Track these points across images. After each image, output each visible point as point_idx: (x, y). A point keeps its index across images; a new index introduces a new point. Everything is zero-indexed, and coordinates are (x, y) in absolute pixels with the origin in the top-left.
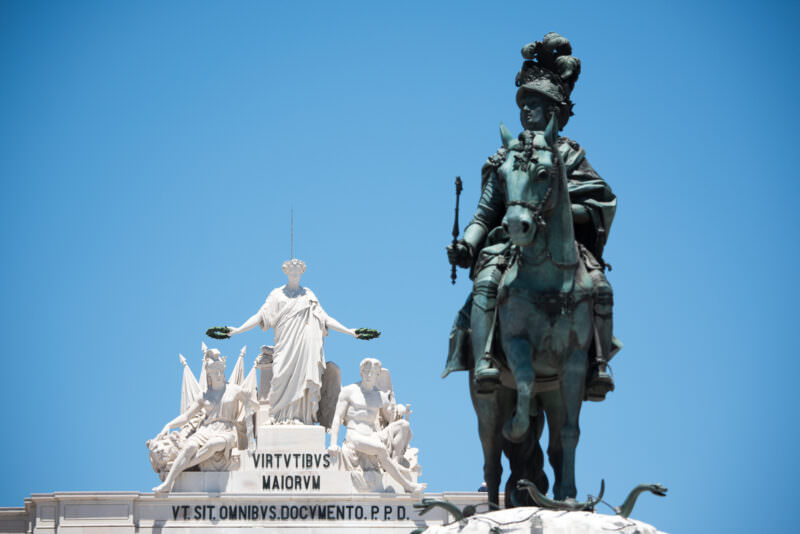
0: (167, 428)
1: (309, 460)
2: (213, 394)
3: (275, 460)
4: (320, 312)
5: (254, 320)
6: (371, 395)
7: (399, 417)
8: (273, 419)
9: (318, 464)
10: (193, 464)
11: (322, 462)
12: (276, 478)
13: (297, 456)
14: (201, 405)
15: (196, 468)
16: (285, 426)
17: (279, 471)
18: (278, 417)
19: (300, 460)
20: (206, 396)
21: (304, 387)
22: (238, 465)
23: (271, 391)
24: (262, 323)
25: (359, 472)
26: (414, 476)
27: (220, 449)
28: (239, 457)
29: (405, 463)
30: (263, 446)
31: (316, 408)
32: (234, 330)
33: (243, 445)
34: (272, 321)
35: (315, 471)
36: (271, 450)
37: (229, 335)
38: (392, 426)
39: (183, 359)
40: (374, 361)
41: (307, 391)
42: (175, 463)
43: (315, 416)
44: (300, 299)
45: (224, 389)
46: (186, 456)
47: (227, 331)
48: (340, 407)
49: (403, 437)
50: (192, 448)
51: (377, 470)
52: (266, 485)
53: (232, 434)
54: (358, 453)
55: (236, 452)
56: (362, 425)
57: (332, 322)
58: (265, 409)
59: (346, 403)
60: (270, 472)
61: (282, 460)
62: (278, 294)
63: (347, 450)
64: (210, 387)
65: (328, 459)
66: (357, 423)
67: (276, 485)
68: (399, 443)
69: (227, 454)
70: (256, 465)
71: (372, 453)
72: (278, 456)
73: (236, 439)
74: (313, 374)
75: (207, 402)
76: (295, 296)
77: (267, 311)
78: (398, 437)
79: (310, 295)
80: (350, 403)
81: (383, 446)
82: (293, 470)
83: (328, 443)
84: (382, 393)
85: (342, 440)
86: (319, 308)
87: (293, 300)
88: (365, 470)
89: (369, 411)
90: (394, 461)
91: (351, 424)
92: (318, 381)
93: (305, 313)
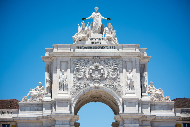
0: (76, 34)
1: (99, 39)
2: (83, 29)
3: (93, 39)
4: (101, 16)
5: (90, 17)
6: (109, 29)
7: (114, 32)
8: (93, 33)
9: (101, 40)
10: (80, 40)
11: (101, 39)
12: (94, 42)
13: (97, 39)
14: (81, 31)
15: (80, 41)
16: (95, 34)
17: (94, 41)
18: (94, 33)
19: (98, 39)
20: (82, 29)
21: (98, 28)
22: (87, 40)
23: (93, 28)
24: (91, 18)
25: (108, 41)
26: (117, 42)
27: (84, 37)
28: (87, 39)
29: (115, 40)
30: (92, 37)
31: (100, 31)
32: (87, 19)
33: (88, 37)
34: (93, 17)
35: (100, 41)
36: (93, 38)
37: (86, 19)
38: (113, 34)
39: (78, 24)
40: (110, 23)
41: (99, 28)
42: (77, 40)
43: (100, 32)
44: (98, 13)
45: (85, 28)
46: (79, 38)
47: (85, 19)
48: (104, 31)
49: (115, 35)
50: (80, 37)
51: (111, 41)
52: (92, 43)
53: (87, 35)
54: (107, 38)
55: (87, 38)
56: (108, 34)
57: (103, 17)
58: (92, 32)
59: (105, 30)
60: (93, 41)
61: (95, 39)
62: (94, 13)
63: (106, 38)
64: (83, 28)
65: (102, 39)
66: (107, 33)
67: (94, 43)
68: (114, 36)
69: (85, 38)
70: (90, 40)
71: (110, 38)
72: (94, 39)
73: (87, 36)
74: (100, 25)
75: (82, 30)
76: (97, 13)
77: (92, 16)
78: (114, 35)
79: (99, 13)
80: (106, 30)
81: (111, 36)
82: (96, 41)
83: (102, 37)
84: (111, 29)
85: (105, 36)
86: (101, 15)
87: (96, 14)
88: (109, 41)
89: (109, 32)
90: (114, 39)
91: (106, 34)
92: (100, 27)
93: (98, 16)
